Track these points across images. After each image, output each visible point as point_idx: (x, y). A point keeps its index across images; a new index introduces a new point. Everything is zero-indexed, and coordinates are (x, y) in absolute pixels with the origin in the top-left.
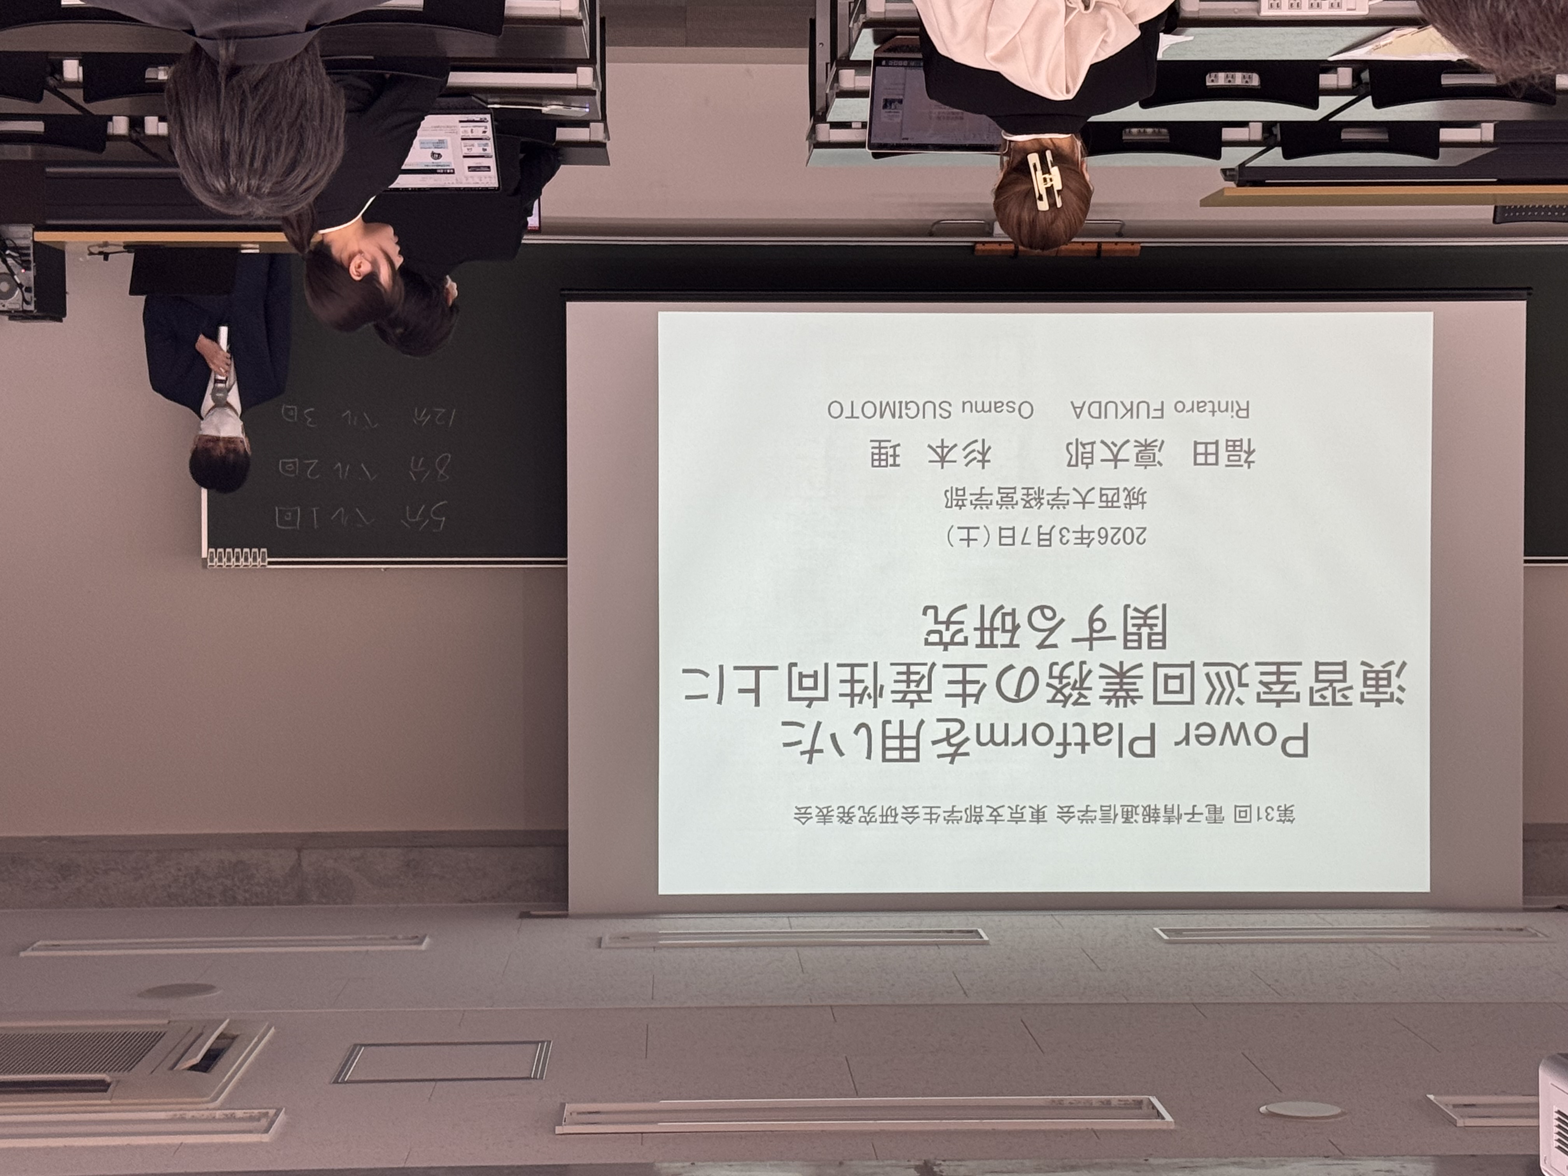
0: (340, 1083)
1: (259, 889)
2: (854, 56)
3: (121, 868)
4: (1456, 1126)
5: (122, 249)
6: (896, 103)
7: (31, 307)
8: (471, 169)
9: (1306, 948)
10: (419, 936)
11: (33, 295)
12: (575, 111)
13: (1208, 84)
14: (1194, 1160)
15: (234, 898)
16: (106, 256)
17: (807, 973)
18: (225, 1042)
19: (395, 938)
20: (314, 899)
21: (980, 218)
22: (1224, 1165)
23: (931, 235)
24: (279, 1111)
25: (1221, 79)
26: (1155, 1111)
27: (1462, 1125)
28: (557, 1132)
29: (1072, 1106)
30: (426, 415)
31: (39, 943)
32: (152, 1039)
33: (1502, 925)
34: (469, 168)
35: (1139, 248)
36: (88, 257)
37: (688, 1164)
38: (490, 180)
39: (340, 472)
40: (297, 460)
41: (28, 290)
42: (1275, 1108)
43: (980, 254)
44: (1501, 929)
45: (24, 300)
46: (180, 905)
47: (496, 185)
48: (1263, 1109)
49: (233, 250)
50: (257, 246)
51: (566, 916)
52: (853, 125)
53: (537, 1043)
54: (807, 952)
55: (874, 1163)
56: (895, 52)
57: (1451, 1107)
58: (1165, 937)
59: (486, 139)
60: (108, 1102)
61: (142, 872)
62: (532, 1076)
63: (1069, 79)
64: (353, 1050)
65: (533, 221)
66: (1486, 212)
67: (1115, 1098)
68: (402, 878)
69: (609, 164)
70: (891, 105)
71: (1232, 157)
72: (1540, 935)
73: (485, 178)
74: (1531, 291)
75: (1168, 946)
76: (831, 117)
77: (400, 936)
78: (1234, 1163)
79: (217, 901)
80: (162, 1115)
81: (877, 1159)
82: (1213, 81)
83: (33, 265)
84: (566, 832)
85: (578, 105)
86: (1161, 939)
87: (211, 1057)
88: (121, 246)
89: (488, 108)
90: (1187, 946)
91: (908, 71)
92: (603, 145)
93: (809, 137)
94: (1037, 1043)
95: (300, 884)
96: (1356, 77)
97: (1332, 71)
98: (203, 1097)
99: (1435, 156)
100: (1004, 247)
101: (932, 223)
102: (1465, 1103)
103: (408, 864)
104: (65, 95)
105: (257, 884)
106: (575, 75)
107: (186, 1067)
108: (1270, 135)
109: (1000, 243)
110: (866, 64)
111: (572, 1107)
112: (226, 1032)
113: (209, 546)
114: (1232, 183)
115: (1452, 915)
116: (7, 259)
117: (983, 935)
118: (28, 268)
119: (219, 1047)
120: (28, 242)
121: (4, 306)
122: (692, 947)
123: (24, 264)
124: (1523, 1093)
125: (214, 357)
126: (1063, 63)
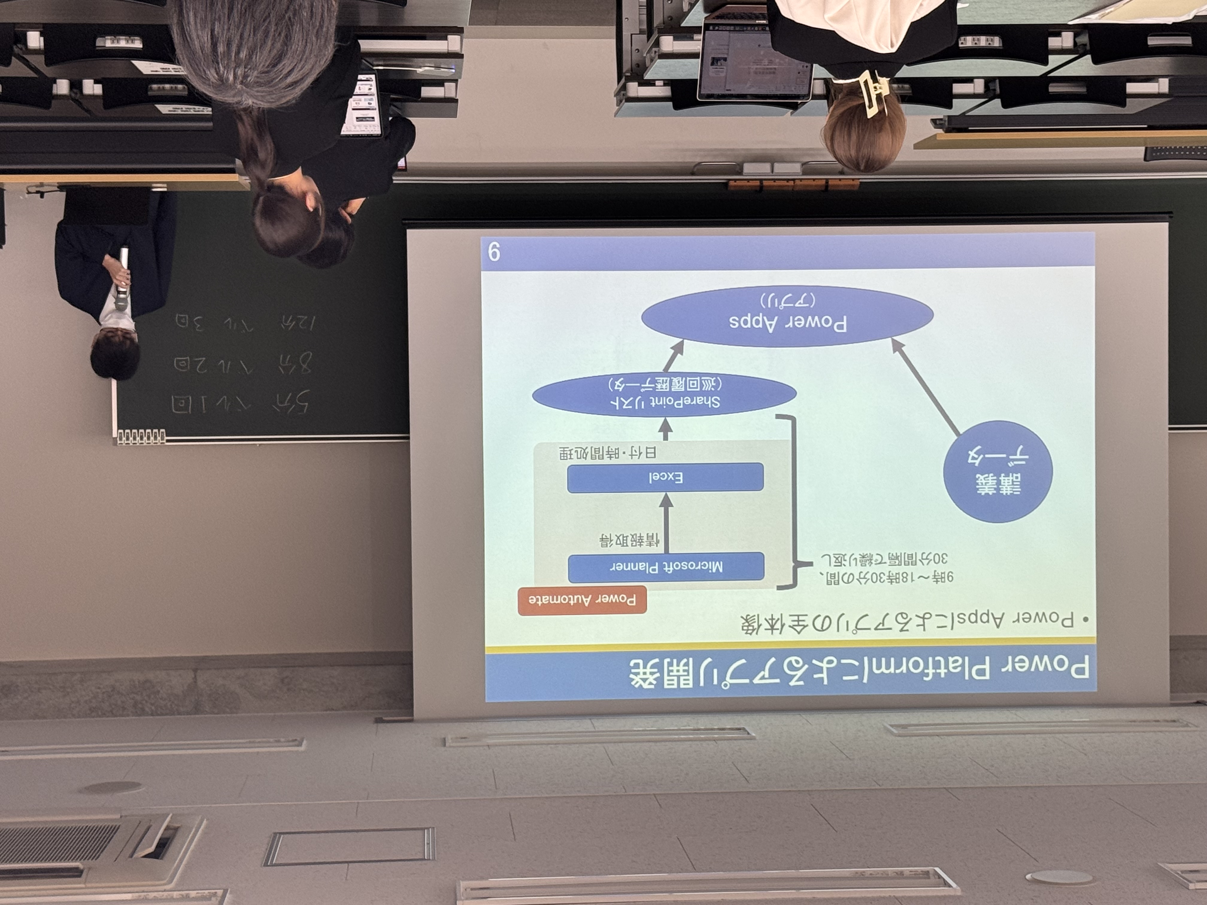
0: (269, 866)
1: (163, 703)
3: (51, 687)
4: (1188, 889)
5: (57, 189)
6: (722, 60)
8: (359, 119)
9: (1008, 738)
10: (298, 739)
12: (446, 72)
15: (143, 710)
16: (42, 194)
17: (616, 765)
18: (171, 832)
19: (279, 741)
20: (208, 710)
21: (730, 160)
23: (693, 174)
24: (225, 892)
26: (942, 880)
27: (1194, 888)
29: (872, 877)
30: (291, 321)
32: (110, 831)
33: (1158, 718)
34: (357, 118)
35: (859, 183)
36: (27, 195)
38: (374, 128)
39: (223, 367)
40: (188, 358)
42: (1039, 876)
43: (732, 189)
44: (1158, 721)
46: (100, 717)
47: (379, 132)
48: (1028, 877)
49: (145, 190)
50: (165, 185)
51: (411, 721)
52: (657, 83)
53: (423, 829)
54: (610, 748)
56: (721, 19)
57: (1179, 873)
58: (895, 731)
59: (371, 95)
60: (83, 885)
61: (68, 690)
62: (426, 858)
63: (893, 36)
64: (275, 837)
66: (1138, 153)
67: (907, 870)
68: (277, 692)
69: (456, 117)
70: (717, 63)
71: (959, 107)
72: (1190, 725)
73: (370, 126)
74: (1172, 215)
75: (899, 738)
76: (648, 76)
77: (282, 740)
79: (129, 712)
80: (129, 896)
82: (963, 43)
84: (411, 654)
85: (446, 67)
86: (892, 733)
87: (163, 846)
88: (55, 186)
89: (374, 70)
90: (914, 738)
91: (731, 35)
92: (454, 101)
93: (617, 94)
94: (829, 823)
95: (196, 698)
96: (1077, 40)
97: (1058, 34)
98: (159, 880)
99: (1123, 104)
100: (751, 183)
101: (693, 165)
102: (1190, 869)
103: (282, 681)
104: (27, 61)
105: (161, 699)
106: (446, 41)
107: (144, 854)
108: (991, 88)
109: (748, 180)
110: (696, 30)
111: (463, 884)
112: (171, 824)
113: (119, 428)
114: (941, 130)
115: (1116, 710)
117: (749, 732)
119: (167, 837)
122: (518, 745)
125: (117, 273)
126: (889, 22)
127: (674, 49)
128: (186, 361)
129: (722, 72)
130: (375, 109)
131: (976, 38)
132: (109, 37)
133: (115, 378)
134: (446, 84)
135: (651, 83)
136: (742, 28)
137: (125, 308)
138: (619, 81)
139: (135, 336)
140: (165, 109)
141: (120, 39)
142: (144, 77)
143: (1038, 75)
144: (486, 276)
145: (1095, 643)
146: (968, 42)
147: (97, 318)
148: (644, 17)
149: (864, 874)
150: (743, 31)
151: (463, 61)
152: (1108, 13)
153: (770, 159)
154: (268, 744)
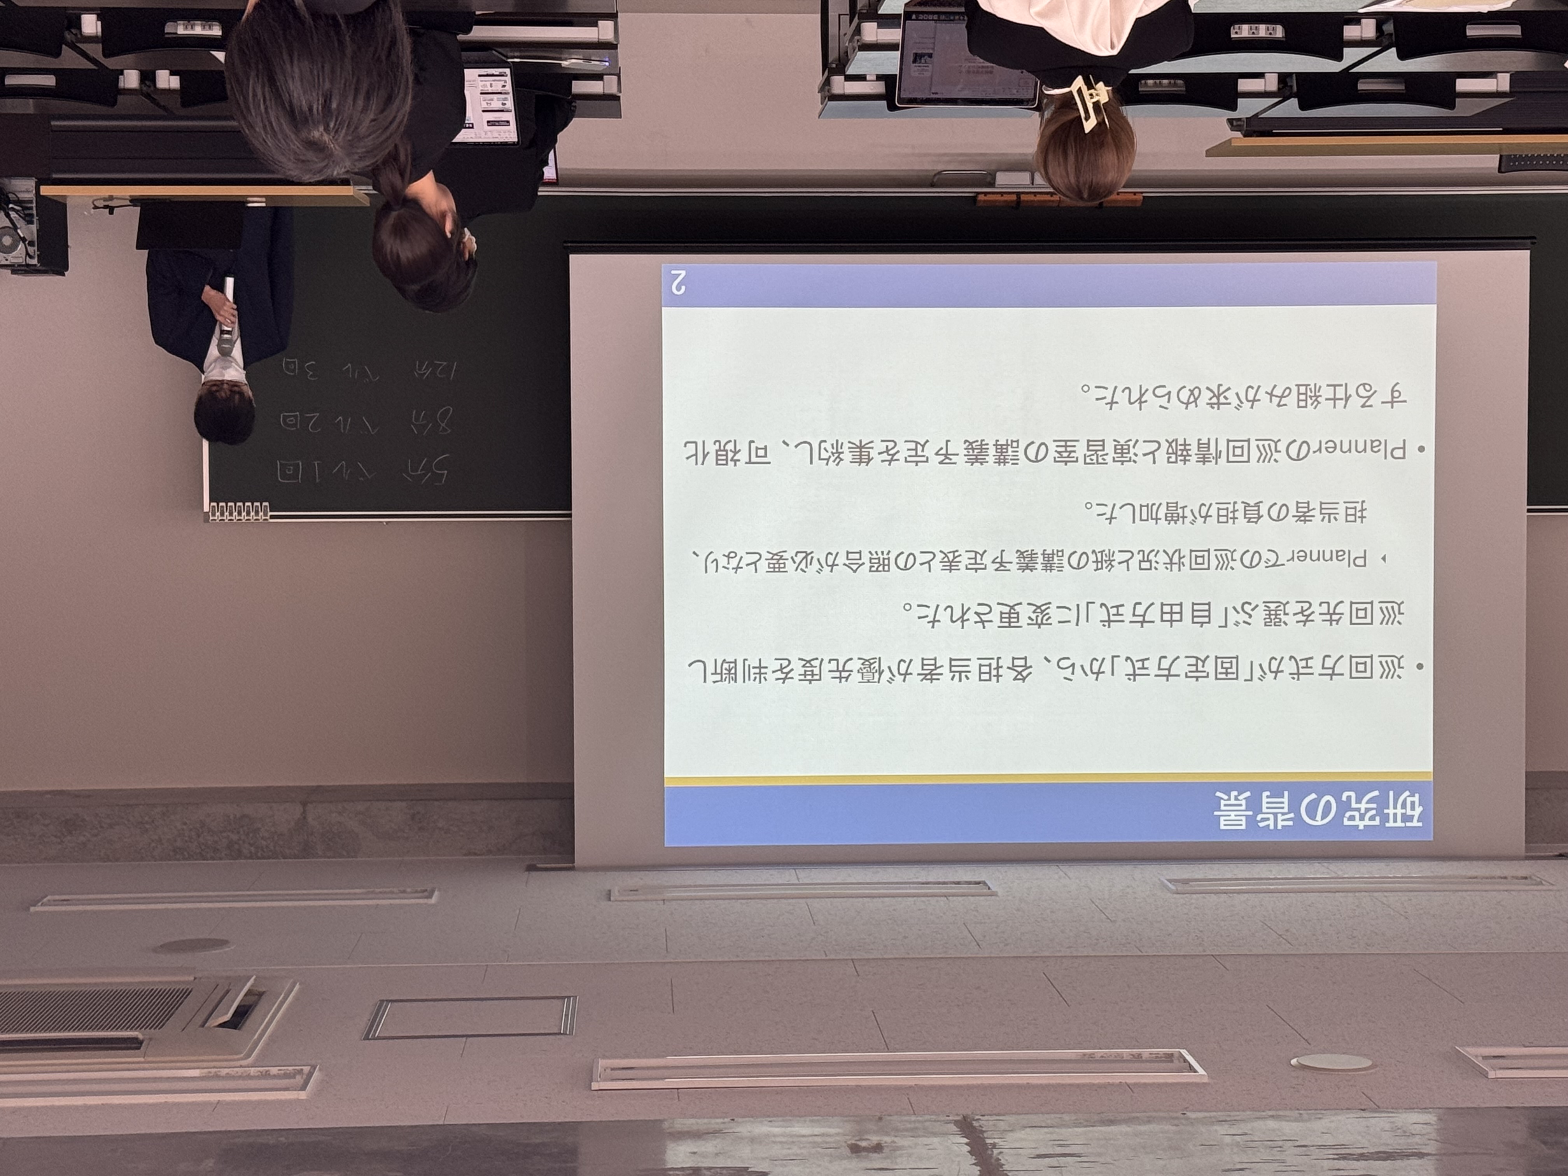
0: (371, 1039)
1: (264, 843)
2: (883, 10)
3: (126, 822)
4: (1488, 1078)
5: (129, 203)
6: (926, 57)
7: (35, 261)
8: (490, 123)
10: (429, 890)
11: (36, 248)
12: (595, 65)
13: (1233, 36)
14: (1232, 1114)
15: (240, 851)
16: (111, 210)
17: (819, 924)
18: (252, 999)
19: (404, 892)
20: (320, 853)
21: (977, 169)
22: (1262, 1118)
23: (933, 185)
24: (313, 1068)
25: (1244, 31)
26: (1187, 1064)
27: (1494, 1077)
28: (593, 1089)
29: (1104, 1060)
30: (427, 368)
31: (49, 897)
32: (180, 995)
33: (1506, 873)
34: (488, 122)
35: (1142, 198)
36: (93, 211)
37: (728, 1120)
38: (509, 134)
39: (342, 426)
40: (298, 413)
41: (31, 244)
42: (1307, 1061)
43: (981, 204)
44: (1505, 878)
45: (27, 253)
46: (184, 859)
47: (516, 140)
48: (1294, 1062)
49: (240, 204)
50: (264, 199)
51: (572, 869)
52: (868, 78)
53: (563, 998)
54: (816, 904)
55: (913, 1118)
56: (925, 6)
57: (1481, 1058)
58: (1173, 888)
59: (505, 93)
60: (142, 1059)
61: (147, 826)
62: (562, 1032)
63: (1114, 35)
64: (380, 1007)
65: (549, 173)
66: (1491, 161)
67: (1146, 1052)
68: (406, 831)
69: (621, 117)
70: (920, 59)
71: (1246, 108)
72: (1543, 882)
73: (505, 132)
74: (1534, 241)
75: (1178, 896)
76: (851, 70)
77: (409, 890)
78: (1273, 1116)
79: (223, 854)
80: (196, 1073)
81: (915, 1114)
82: (1236, 33)
83: (35, 219)
84: (572, 785)
85: (598, 59)
86: (1169, 890)
87: (242, 1014)
88: (126, 200)
89: (508, 62)
90: (1194, 896)
91: (938, 25)
92: (615, 98)
93: (821, 90)
94: (1061, 996)
95: (306, 837)
96: (1381, 30)
97: (1356, 23)
98: (236, 1054)
99: (1455, 106)
100: (1006, 198)
101: (933, 174)
102: (1495, 1054)
103: (413, 817)
104: (81, 49)
105: (262, 838)
106: (596, 29)
107: (217, 1024)
108: (1286, 85)
109: (1002, 194)
110: (895, 17)
111: (602, 1063)
112: (253, 988)
113: (211, 500)
114: (1239, 133)
115: (1455, 864)
116: (10, 213)
117: (991, 887)
118: (30, 222)
119: (247, 1003)
120: (31, 196)
121: (7, 260)
122: (701, 899)
123: (27, 218)
124: (1550, 1044)
125: (221, 309)
126: (1108, 18)
127: (879, 38)
128: (295, 417)
129: (927, 71)
130: (511, 111)
131: (1254, 26)
132: (182, 22)
133: (207, 439)
134: (605, 77)
135: (860, 78)
136: (949, 17)
137: (233, 352)
138: (823, 73)
139: (247, 390)
141: (194, 24)
143: (1337, 71)
144: (668, 314)
145: (1431, 780)
147: (200, 367)
149: (1093, 1056)
150: (951, 20)
151: (618, 53)
154: (390, 895)
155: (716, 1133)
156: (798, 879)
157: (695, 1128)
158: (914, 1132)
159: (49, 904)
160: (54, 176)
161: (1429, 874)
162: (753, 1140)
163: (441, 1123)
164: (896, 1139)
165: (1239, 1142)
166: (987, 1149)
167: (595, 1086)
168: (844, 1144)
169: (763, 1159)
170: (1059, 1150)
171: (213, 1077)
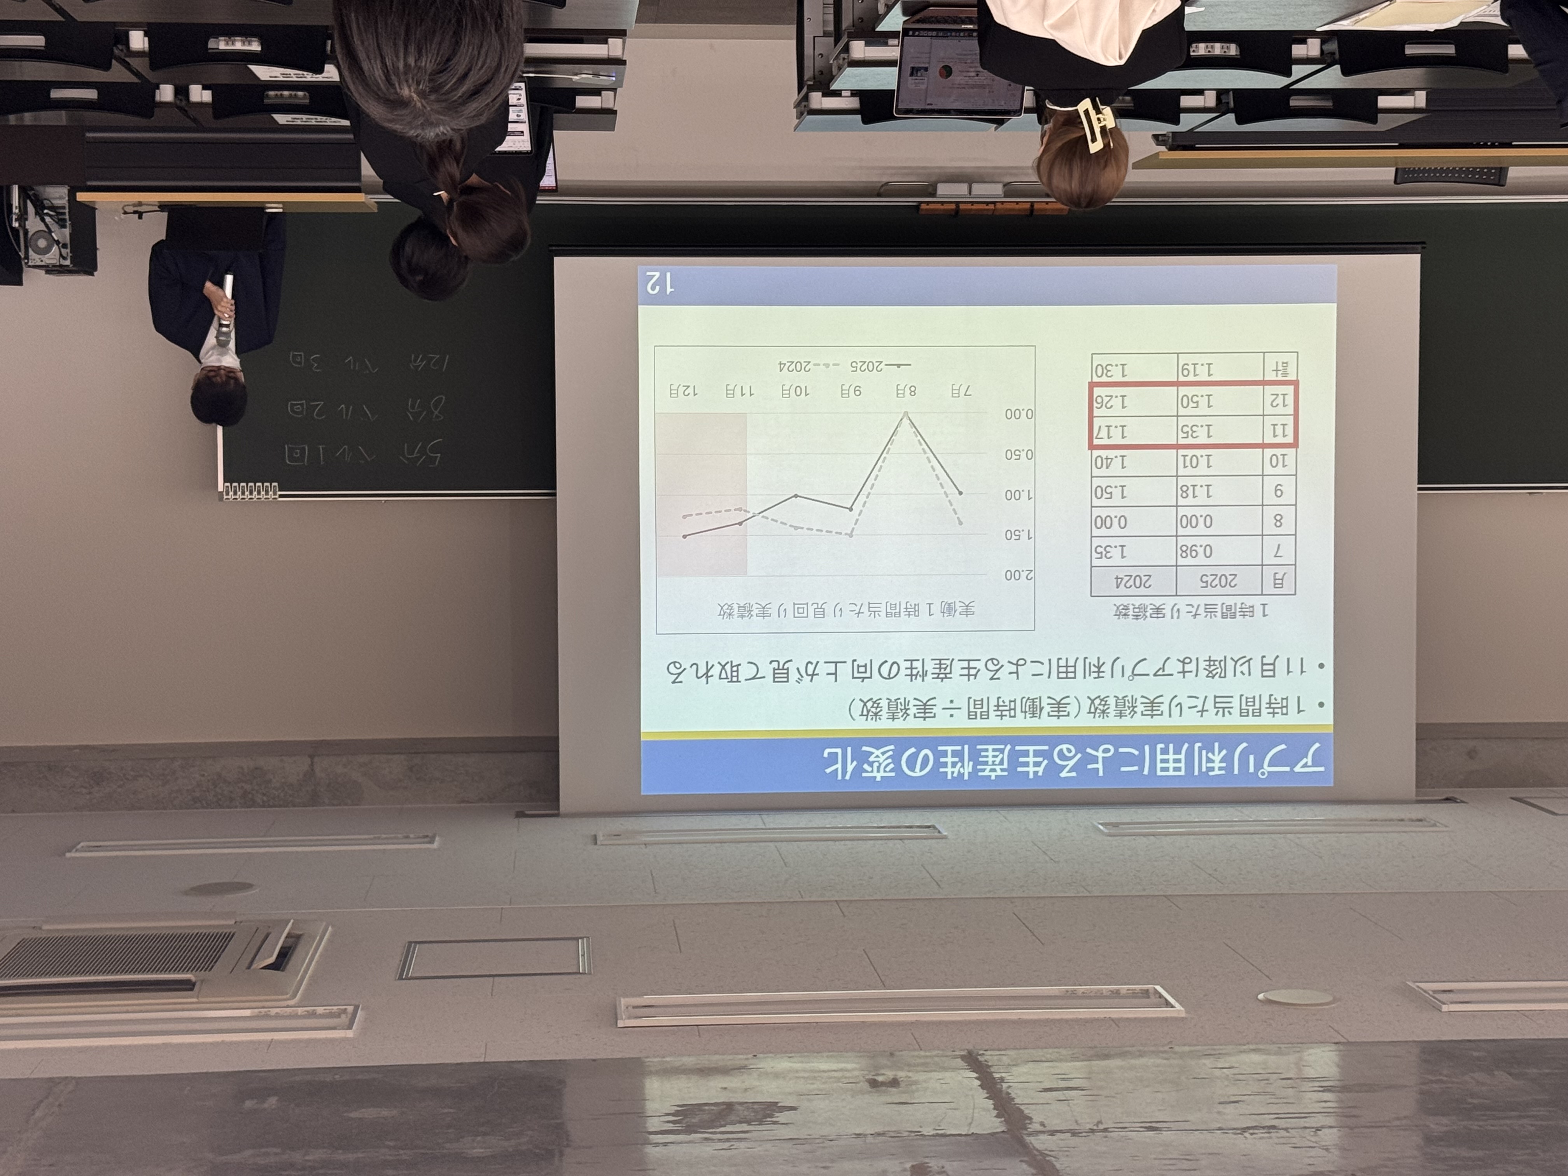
0: (405, 979)
1: (275, 793)
3: (149, 774)
4: (1440, 1011)
5: (157, 209)
6: (923, 70)
7: (68, 262)
9: (1233, 839)
10: (430, 835)
11: (68, 250)
12: (605, 80)
14: (1216, 1047)
15: (253, 800)
16: (140, 215)
17: (791, 866)
18: (292, 940)
19: (407, 837)
20: (327, 802)
21: (922, 179)
22: (1244, 1052)
23: (879, 195)
24: (356, 1008)
26: (1163, 999)
27: (1446, 1010)
28: (619, 1026)
29: (1085, 996)
30: (422, 360)
31: (82, 844)
32: (223, 939)
33: (1402, 816)
36: (123, 216)
37: (750, 1056)
39: (344, 413)
40: (304, 402)
41: (65, 246)
42: (1273, 996)
43: (923, 213)
44: (1402, 820)
45: (61, 255)
46: (203, 807)
47: (529, 149)
48: (1261, 996)
49: (259, 209)
50: (281, 206)
51: (557, 815)
52: (844, 93)
53: (577, 939)
54: (784, 846)
55: (922, 1053)
56: (923, 23)
57: (1429, 993)
58: (1106, 831)
59: (520, 106)
60: (195, 1000)
61: (168, 778)
62: (581, 971)
63: (1122, 46)
64: (409, 948)
66: (1387, 174)
67: (1124, 988)
68: (406, 781)
69: (616, 130)
70: (917, 73)
71: (1187, 122)
72: (1438, 824)
73: (519, 142)
74: (1425, 245)
75: (1109, 838)
76: (834, 87)
77: (412, 836)
78: (1254, 1050)
79: (237, 803)
80: (247, 1013)
81: (922, 1049)
83: (68, 223)
84: (557, 739)
85: (605, 74)
86: (1102, 832)
87: (284, 955)
88: (155, 205)
90: (1126, 838)
91: (934, 41)
92: (613, 112)
93: (797, 105)
94: (1034, 934)
95: (313, 787)
96: (1324, 47)
97: (1303, 41)
98: (282, 994)
99: (1374, 121)
100: (946, 206)
101: (880, 185)
102: (1443, 989)
103: (411, 769)
104: (129, 64)
105: (273, 789)
106: (606, 46)
107: (263, 965)
108: (1223, 101)
109: (942, 203)
110: (894, 34)
111: (623, 1001)
112: (292, 932)
113: (225, 480)
114: (1164, 147)
115: (1354, 807)
116: (46, 217)
117: (941, 830)
118: (63, 226)
119: (288, 945)
120: (64, 202)
121: (42, 261)
122: (680, 843)
123: (60, 223)
124: (1491, 979)
125: (219, 303)
126: (1117, 30)
127: (866, 55)
128: (302, 405)
129: (923, 83)
131: (1210, 45)
132: (223, 38)
133: (220, 425)
134: (603, 93)
135: (837, 94)
136: (945, 34)
137: (228, 342)
138: (799, 92)
139: (241, 376)
140: (282, 119)
141: (235, 41)
142: (263, 83)
143: (1279, 87)
144: (644, 311)
145: (1331, 731)
146: (1201, 49)
147: (196, 355)
148: (831, 18)
149: (1075, 992)
150: (947, 37)
151: (625, 68)
152: (1363, 19)
153: (968, 178)
154: (395, 841)
155: (741, 1068)
156: (764, 823)
157: (721, 1064)
158: (926, 1067)
159: (83, 850)
160: (89, 183)
161: (1333, 817)
162: (777, 1076)
163: (482, 1060)
164: (910, 1074)
165: (1228, 1076)
166: (996, 1083)
167: (620, 1024)
168: (862, 1078)
169: (790, 1094)
170: (1063, 1084)
171: (263, 1016)
